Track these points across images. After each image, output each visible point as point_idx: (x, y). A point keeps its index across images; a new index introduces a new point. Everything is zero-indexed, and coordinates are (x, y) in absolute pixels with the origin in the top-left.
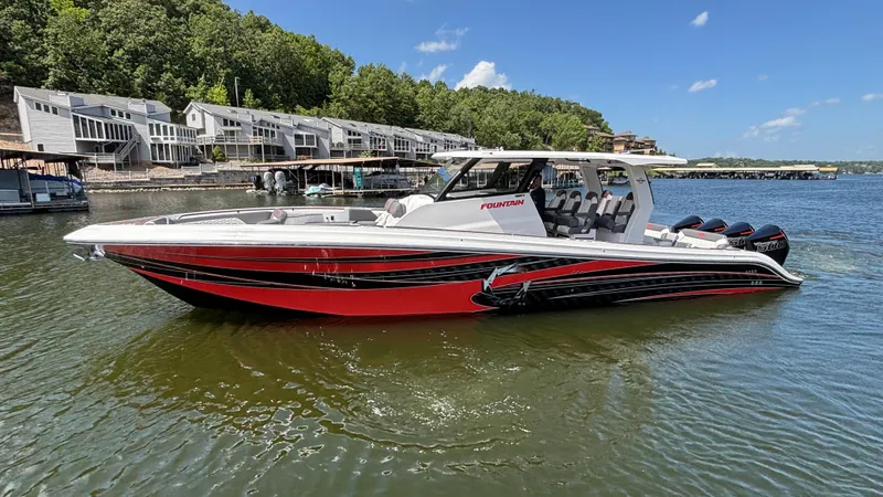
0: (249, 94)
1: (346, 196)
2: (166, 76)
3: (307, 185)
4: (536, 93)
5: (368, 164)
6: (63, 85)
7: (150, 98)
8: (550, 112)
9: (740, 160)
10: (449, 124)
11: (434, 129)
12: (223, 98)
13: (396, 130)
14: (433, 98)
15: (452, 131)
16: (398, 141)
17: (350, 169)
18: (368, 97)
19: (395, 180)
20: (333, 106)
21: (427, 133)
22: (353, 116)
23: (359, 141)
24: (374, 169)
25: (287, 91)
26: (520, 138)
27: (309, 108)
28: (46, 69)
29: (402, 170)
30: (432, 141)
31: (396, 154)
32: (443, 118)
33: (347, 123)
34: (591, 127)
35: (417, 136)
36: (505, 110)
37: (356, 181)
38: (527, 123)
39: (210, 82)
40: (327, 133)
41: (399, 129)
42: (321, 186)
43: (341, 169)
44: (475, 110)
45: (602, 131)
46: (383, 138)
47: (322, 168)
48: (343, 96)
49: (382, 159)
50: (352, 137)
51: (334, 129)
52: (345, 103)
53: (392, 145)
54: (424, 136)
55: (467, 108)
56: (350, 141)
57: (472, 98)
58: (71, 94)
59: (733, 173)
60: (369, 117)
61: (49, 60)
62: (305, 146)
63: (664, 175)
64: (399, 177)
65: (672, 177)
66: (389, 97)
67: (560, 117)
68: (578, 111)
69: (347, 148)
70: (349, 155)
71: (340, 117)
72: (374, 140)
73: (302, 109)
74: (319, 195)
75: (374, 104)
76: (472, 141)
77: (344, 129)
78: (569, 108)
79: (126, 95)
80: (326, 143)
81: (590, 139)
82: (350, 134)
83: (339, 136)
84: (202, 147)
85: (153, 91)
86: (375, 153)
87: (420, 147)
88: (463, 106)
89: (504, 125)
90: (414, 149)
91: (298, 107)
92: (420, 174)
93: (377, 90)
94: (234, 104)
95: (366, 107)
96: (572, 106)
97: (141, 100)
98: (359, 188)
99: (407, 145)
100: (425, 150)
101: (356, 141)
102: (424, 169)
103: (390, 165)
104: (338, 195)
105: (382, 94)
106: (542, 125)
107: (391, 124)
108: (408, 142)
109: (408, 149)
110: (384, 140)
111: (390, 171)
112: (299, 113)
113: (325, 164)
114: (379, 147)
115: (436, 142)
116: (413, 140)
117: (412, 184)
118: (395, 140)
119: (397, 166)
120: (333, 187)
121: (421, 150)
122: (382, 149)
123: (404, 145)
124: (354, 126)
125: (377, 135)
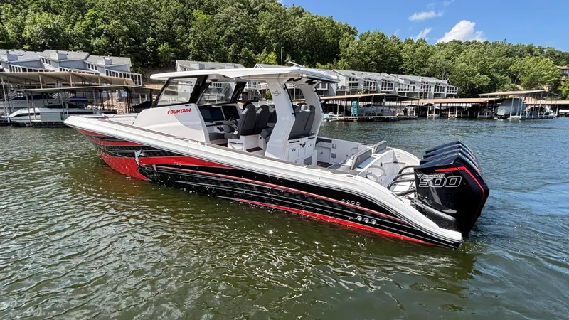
0: (288, 57)
1: (346, 120)
2: (245, 49)
4: (508, 42)
5: (363, 99)
6: (197, 58)
7: (235, 63)
10: (427, 70)
11: (414, 74)
12: (274, 61)
13: (385, 76)
14: (414, 52)
15: (428, 75)
16: (385, 84)
17: (349, 103)
18: (365, 53)
19: (382, 110)
20: (340, 62)
21: (408, 77)
22: (353, 67)
23: (357, 84)
24: (366, 103)
25: (312, 54)
26: (489, 79)
27: (324, 65)
28: (188, 50)
29: (387, 103)
30: (411, 83)
31: (382, 92)
32: (421, 65)
33: (349, 73)
34: (565, 67)
35: (399, 81)
36: (477, 57)
37: (353, 111)
38: (496, 67)
39: (268, 51)
41: (386, 75)
42: (329, 114)
43: (343, 103)
44: (449, 58)
46: (373, 82)
47: (331, 102)
48: (348, 54)
49: (373, 95)
50: (352, 82)
51: (341, 78)
52: (348, 59)
53: (380, 86)
54: (405, 79)
55: (442, 58)
56: (350, 84)
57: (447, 49)
58: (200, 62)
60: (365, 67)
61: (190, 46)
62: (320, 89)
64: (385, 108)
66: (380, 53)
67: (529, 60)
68: (552, 54)
69: (348, 89)
70: (348, 94)
71: (345, 69)
72: (366, 84)
73: (320, 65)
74: (328, 119)
75: (369, 59)
76: (446, 82)
77: (346, 76)
78: (541, 52)
79: (224, 61)
80: (334, 86)
81: (564, 78)
82: (350, 79)
83: (343, 82)
84: (260, 91)
85: (237, 59)
86: (367, 92)
87: (401, 88)
88: (440, 56)
89: (475, 69)
90: (397, 89)
91: (318, 63)
92: (401, 107)
93: (372, 49)
94: (279, 64)
95: (363, 61)
96: (545, 51)
97: (231, 64)
98: (355, 115)
99: (392, 86)
100: (405, 90)
101: (354, 84)
102: (404, 103)
103: (378, 99)
104: (340, 120)
105: (375, 51)
106: (512, 68)
107: (381, 72)
108: (392, 84)
109: (392, 89)
110: (374, 83)
111: (378, 104)
112: (318, 67)
113: (333, 100)
114: (371, 88)
115: (414, 83)
116: (397, 83)
117: (394, 113)
118: (383, 83)
119: (384, 100)
120: (337, 115)
121: (402, 90)
122: (372, 90)
123: (389, 86)
124: (353, 74)
125: (370, 79)
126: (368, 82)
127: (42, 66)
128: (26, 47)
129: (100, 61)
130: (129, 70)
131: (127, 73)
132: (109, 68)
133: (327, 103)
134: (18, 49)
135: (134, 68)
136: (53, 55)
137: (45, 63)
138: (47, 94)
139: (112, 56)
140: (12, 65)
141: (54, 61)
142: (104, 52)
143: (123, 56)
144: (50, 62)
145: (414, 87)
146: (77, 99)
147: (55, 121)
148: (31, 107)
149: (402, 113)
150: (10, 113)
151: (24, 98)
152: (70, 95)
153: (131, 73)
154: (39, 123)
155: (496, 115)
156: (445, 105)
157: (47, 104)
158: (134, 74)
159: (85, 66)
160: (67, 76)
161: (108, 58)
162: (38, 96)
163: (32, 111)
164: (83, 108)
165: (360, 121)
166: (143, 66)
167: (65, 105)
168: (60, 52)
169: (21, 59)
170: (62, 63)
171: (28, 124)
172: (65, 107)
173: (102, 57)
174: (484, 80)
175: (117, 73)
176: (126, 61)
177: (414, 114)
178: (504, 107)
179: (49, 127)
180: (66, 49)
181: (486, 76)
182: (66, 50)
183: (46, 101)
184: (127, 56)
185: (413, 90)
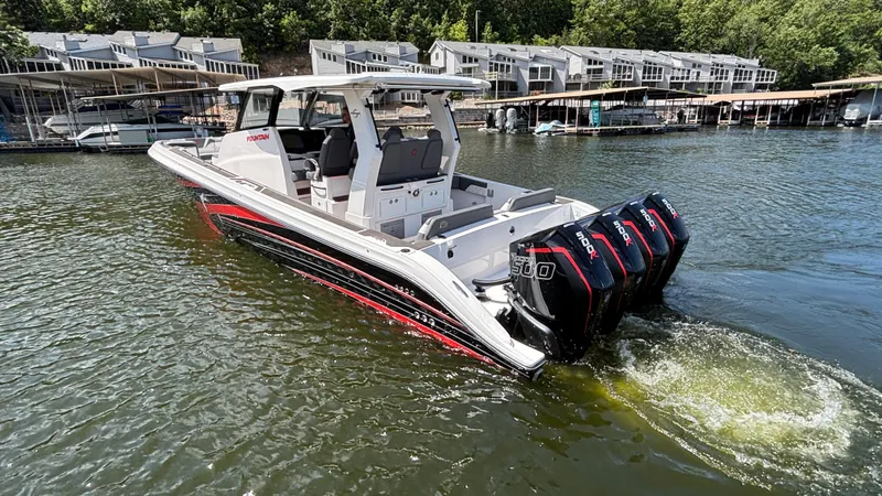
0: (488, 28)
1: (579, 134)
2: (414, 17)
3: (538, 123)
5: (609, 97)
6: (343, 35)
7: (402, 41)
10: (724, 41)
11: (699, 51)
12: (464, 34)
13: (649, 55)
14: (703, 11)
15: (724, 51)
16: (649, 68)
17: (587, 103)
18: (617, 17)
19: (640, 115)
20: (574, 33)
21: (688, 56)
22: (595, 41)
23: (600, 71)
24: (615, 103)
25: (526, 21)
26: (836, 54)
27: (547, 38)
28: (328, 22)
29: (650, 103)
30: (694, 66)
31: (644, 84)
32: (714, 35)
33: (588, 51)
35: (673, 62)
36: (817, 15)
37: (593, 117)
38: (852, 31)
39: (454, 19)
40: (565, 63)
41: (652, 53)
42: (553, 123)
43: (575, 104)
44: (766, 20)
46: (629, 66)
47: (556, 103)
48: (587, 19)
49: (627, 89)
50: (592, 67)
51: (573, 59)
52: (588, 27)
53: (640, 73)
54: (683, 60)
55: (753, 19)
56: (589, 71)
58: (346, 42)
60: (616, 42)
61: (331, 15)
62: (539, 80)
64: (646, 112)
66: (643, 15)
69: (585, 79)
70: (586, 87)
71: (581, 44)
72: (617, 69)
73: (540, 39)
74: (550, 133)
75: (623, 26)
76: (755, 62)
77: (583, 57)
79: (384, 39)
80: (562, 76)
82: (590, 62)
83: (577, 67)
85: (405, 33)
86: (617, 84)
87: (676, 74)
88: (748, 17)
89: (812, 36)
90: (668, 77)
91: (536, 36)
92: (673, 108)
93: (629, 8)
94: (473, 40)
95: (612, 29)
97: (395, 43)
98: (595, 125)
99: (660, 73)
100: (683, 78)
101: (596, 71)
102: (679, 102)
103: (636, 96)
104: (570, 134)
105: (634, 12)
107: (642, 48)
108: (661, 69)
109: (660, 78)
110: (630, 68)
111: (635, 104)
112: (537, 43)
113: (559, 99)
114: (624, 77)
115: (700, 66)
116: (668, 66)
117: (661, 120)
118: (645, 67)
119: (645, 98)
120: (566, 125)
121: (678, 78)
122: (626, 80)
123: (655, 73)
124: (595, 53)
125: (623, 61)
126: (620, 67)
127: (114, 57)
128: (89, 27)
129: (196, 45)
130: (239, 58)
131: (236, 64)
132: (210, 57)
133: (550, 104)
134: (77, 31)
135: (247, 55)
136: (127, 38)
137: (117, 53)
138: (125, 102)
139: (215, 36)
140: (72, 58)
141: (130, 49)
142: (201, 31)
143: (230, 37)
144: (124, 50)
145: (698, 74)
146: (168, 110)
147: (140, 143)
148: (106, 123)
149: (676, 119)
150: (79, 132)
151: (94, 109)
152: (158, 103)
153: (242, 64)
154: (118, 146)
155: (842, 119)
156: (752, 103)
157: (126, 117)
158: (248, 65)
159: (175, 54)
160: (151, 74)
161: (207, 41)
162: (113, 106)
163: (106, 129)
164: (177, 122)
165: (603, 134)
166: (260, 52)
167: (151, 119)
168: (138, 34)
169: (84, 47)
170: (142, 51)
171: (104, 148)
172: (152, 122)
173: (198, 39)
174: (827, 57)
175: (222, 65)
176: (234, 45)
177: (696, 121)
178: (858, 105)
179: (133, 153)
180: (146, 28)
181: (831, 49)
182: (145, 30)
183: (124, 112)
184: (235, 36)
185: (697, 79)
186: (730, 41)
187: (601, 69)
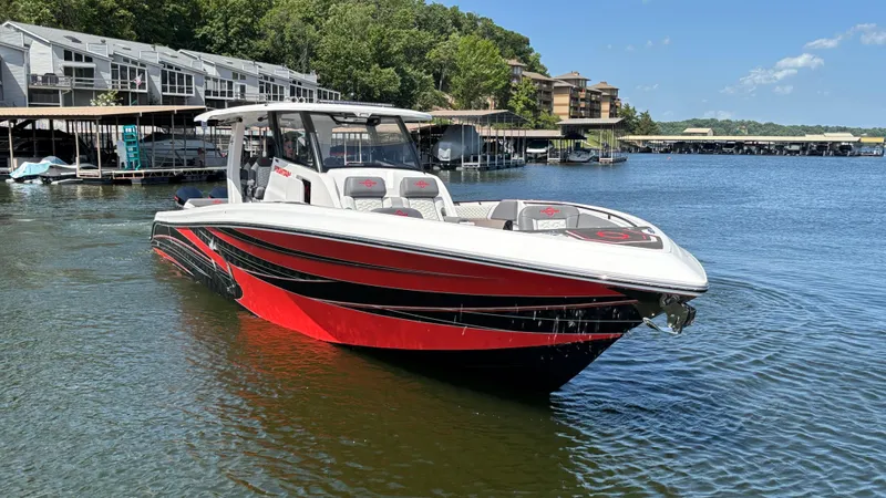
1: (107, 180)
8: (442, 31)
9: (742, 123)
10: (264, 44)
11: (235, 53)
15: (268, 58)
16: (170, 75)
21: (224, 60)
23: (90, 72)
26: (398, 77)
30: (236, 76)
31: (167, 101)
32: (249, 32)
33: (61, 36)
34: (513, 62)
35: (205, 69)
36: (365, 24)
38: (406, 50)
40: (21, 54)
41: (168, 50)
42: (48, 162)
44: (310, 20)
45: (532, 69)
46: (140, 68)
50: (73, 64)
51: (35, 46)
53: (158, 81)
54: (219, 67)
55: (296, 17)
56: (68, 71)
59: (740, 145)
63: (637, 148)
65: (648, 151)
67: (461, 42)
68: (490, 31)
69: (65, 84)
70: (70, 100)
72: (119, 72)
76: (313, 78)
77: (55, 45)
78: (475, 27)
80: (19, 75)
81: (514, 83)
82: (68, 56)
83: (45, 61)
86: (122, 98)
87: (211, 86)
89: (367, 52)
90: (202, 91)
96: (480, 24)
99: (189, 83)
101: (81, 71)
104: (88, 180)
106: (431, 55)
108: (189, 78)
109: (189, 91)
110: (141, 72)
114: (133, 85)
115: (243, 77)
116: (199, 73)
118: (164, 73)
120: (76, 166)
121: (216, 94)
122: (137, 90)
123: (181, 82)
124: (75, 40)
125: (126, 60)
126: (124, 69)
145: (243, 88)
165: (149, 182)
174: (390, 81)
178: (450, 145)
185: (243, 96)
186: (273, 45)
187: (92, 69)
